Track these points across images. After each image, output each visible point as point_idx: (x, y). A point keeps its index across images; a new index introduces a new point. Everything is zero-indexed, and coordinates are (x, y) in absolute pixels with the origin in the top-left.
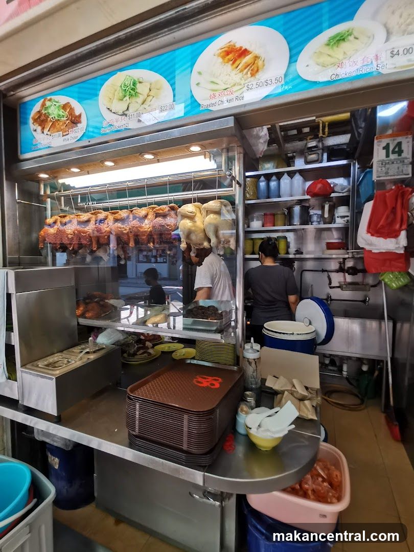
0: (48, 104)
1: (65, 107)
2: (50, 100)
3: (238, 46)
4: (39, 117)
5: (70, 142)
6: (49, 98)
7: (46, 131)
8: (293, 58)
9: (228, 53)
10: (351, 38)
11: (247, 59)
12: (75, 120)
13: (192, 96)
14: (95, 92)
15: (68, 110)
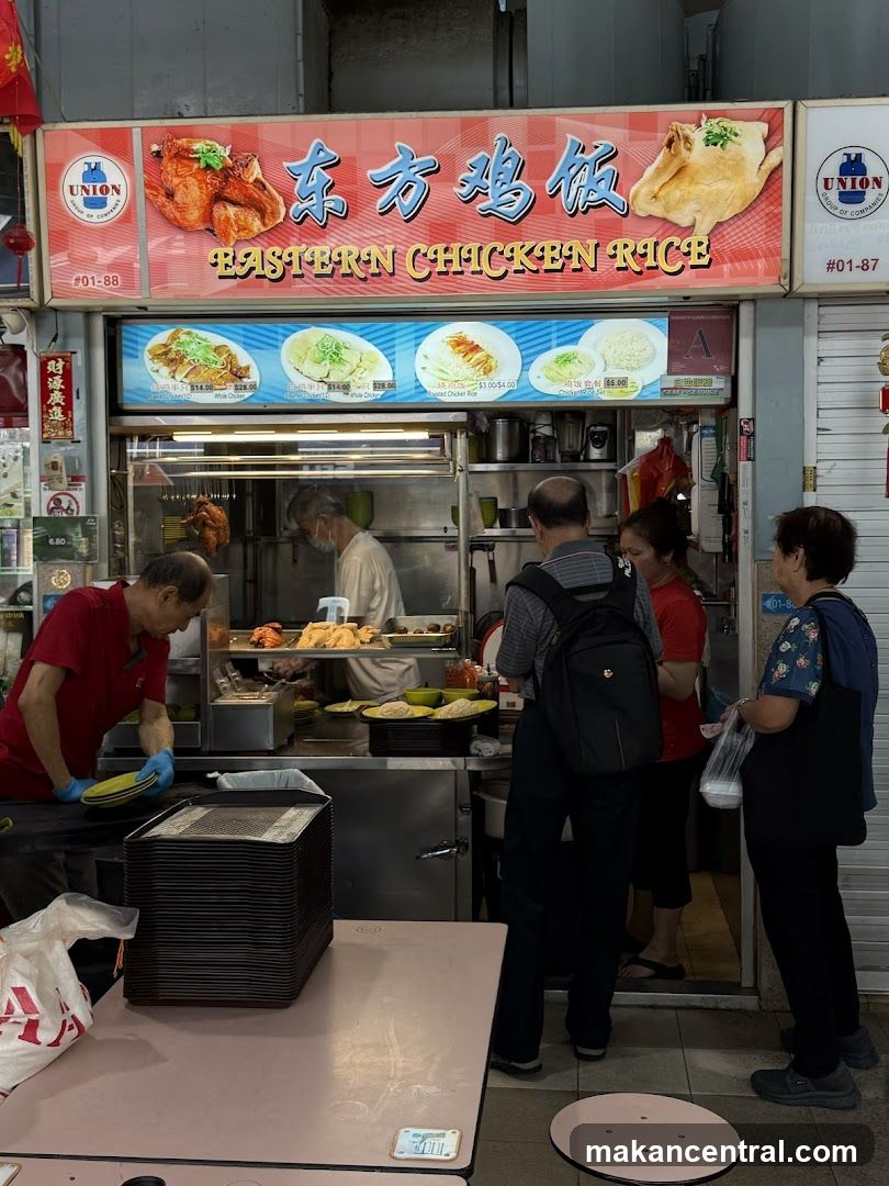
0: (183, 338)
1: (217, 350)
2: (189, 333)
3: (469, 339)
4: (166, 353)
5: (228, 401)
6: (186, 330)
7: (179, 377)
8: (525, 366)
9: (458, 344)
10: (576, 361)
11: (479, 355)
12: (238, 374)
13: (417, 380)
14: (274, 342)
15: (225, 356)
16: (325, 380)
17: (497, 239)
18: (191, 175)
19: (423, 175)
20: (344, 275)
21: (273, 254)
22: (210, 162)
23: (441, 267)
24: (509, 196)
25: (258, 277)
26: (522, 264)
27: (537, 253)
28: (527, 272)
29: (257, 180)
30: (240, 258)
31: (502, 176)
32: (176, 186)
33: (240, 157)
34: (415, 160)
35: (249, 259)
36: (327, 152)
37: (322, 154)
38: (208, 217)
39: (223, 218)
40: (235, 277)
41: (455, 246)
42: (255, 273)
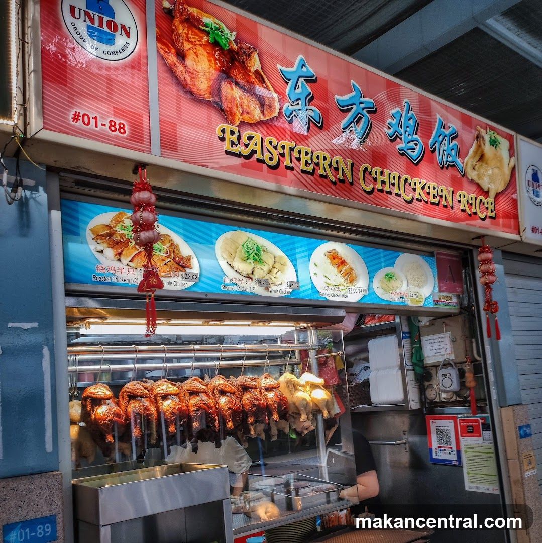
3: (339, 255)
7: (125, 260)
8: (371, 279)
9: (334, 258)
10: (394, 278)
11: (346, 268)
13: (312, 282)
14: (209, 238)
15: (168, 245)
16: (251, 276)
17: (408, 174)
18: (201, 45)
19: (369, 112)
20: (321, 176)
21: (271, 143)
22: (219, 40)
23: (379, 186)
24: (412, 144)
25: (259, 161)
26: (420, 195)
27: (427, 189)
28: (423, 202)
29: (257, 72)
30: (244, 140)
31: (408, 129)
32: (188, 50)
33: (244, 46)
34: (363, 99)
35: (252, 142)
36: (307, 68)
37: (304, 69)
38: (216, 91)
39: (229, 97)
40: (239, 155)
41: (387, 172)
42: (256, 156)
